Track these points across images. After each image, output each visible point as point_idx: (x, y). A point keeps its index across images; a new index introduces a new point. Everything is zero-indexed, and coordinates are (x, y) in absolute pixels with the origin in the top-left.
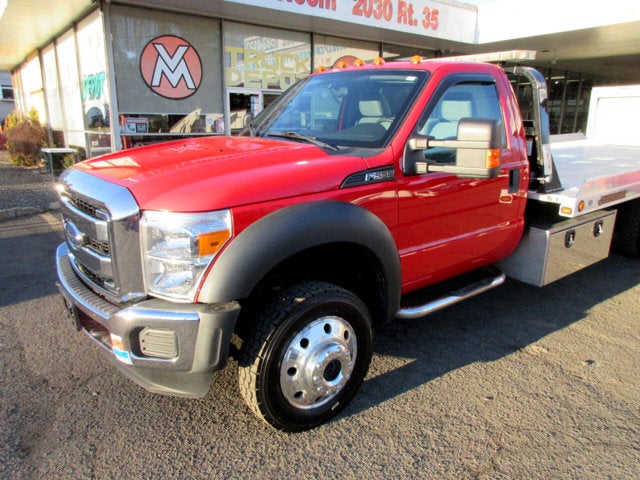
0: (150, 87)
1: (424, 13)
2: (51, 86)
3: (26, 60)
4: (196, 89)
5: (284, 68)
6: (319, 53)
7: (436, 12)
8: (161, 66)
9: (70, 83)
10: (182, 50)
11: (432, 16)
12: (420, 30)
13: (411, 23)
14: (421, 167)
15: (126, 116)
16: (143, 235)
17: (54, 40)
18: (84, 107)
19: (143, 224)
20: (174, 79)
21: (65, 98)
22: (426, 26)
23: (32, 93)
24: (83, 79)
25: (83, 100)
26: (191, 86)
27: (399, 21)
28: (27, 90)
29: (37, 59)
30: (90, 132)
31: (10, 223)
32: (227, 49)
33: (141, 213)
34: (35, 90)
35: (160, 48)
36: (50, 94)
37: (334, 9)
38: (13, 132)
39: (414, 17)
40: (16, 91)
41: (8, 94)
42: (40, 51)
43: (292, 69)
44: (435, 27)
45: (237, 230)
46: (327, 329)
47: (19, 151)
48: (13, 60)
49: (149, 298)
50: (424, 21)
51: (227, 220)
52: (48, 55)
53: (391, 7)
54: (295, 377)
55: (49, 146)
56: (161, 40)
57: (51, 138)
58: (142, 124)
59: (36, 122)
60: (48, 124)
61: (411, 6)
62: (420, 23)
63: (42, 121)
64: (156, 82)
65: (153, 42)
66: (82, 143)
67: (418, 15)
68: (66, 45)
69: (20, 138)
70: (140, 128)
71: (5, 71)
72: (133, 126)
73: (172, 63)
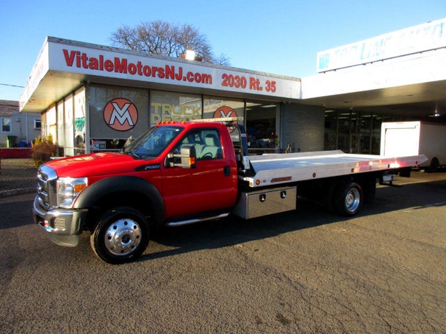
0: (108, 125)
1: (267, 83)
2: (60, 123)
3: (50, 107)
4: (134, 126)
5: (185, 114)
6: (206, 105)
7: (274, 83)
8: (115, 114)
9: (69, 121)
10: (127, 105)
11: (271, 86)
12: (264, 92)
13: (258, 89)
14: (172, 164)
15: (94, 140)
16: (58, 185)
17: (64, 99)
18: (74, 134)
19: (58, 182)
20: (122, 120)
21: (66, 130)
22: (268, 90)
23: (50, 126)
24: (76, 120)
25: (74, 131)
26: (131, 124)
27: (251, 88)
28: (48, 124)
29: (54, 108)
30: (76, 148)
31: (25, 195)
32: (152, 104)
33: (58, 178)
34: (52, 124)
35: (115, 105)
36: (59, 127)
37: (211, 83)
38: (37, 148)
39: (260, 86)
40: (43, 124)
41: (39, 125)
42: (56, 104)
43: (190, 114)
44: (274, 91)
45: (89, 184)
46: (126, 223)
47: (39, 158)
48: (42, 107)
49: (59, 208)
50: (266, 88)
51: (86, 180)
52: (60, 106)
53: (245, 82)
54: (110, 240)
55: (55, 156)
56: (115, 101)
57: (57, 151)
58: (103, 144)
59: (50, 142)
60: (57, 143)
61: (258, 80)
62: (264, 89)
63: (54, 142)
64: (112, 122)
65: (111, 102)
66: (72, 154)
67: (263, 84)
68: (69, 102)
69: (40, 151)
70: (101, 146)
71: (38, 113)
72: (98, 145)
73: (121, 112)
